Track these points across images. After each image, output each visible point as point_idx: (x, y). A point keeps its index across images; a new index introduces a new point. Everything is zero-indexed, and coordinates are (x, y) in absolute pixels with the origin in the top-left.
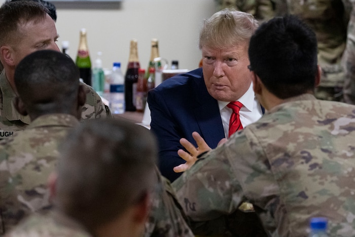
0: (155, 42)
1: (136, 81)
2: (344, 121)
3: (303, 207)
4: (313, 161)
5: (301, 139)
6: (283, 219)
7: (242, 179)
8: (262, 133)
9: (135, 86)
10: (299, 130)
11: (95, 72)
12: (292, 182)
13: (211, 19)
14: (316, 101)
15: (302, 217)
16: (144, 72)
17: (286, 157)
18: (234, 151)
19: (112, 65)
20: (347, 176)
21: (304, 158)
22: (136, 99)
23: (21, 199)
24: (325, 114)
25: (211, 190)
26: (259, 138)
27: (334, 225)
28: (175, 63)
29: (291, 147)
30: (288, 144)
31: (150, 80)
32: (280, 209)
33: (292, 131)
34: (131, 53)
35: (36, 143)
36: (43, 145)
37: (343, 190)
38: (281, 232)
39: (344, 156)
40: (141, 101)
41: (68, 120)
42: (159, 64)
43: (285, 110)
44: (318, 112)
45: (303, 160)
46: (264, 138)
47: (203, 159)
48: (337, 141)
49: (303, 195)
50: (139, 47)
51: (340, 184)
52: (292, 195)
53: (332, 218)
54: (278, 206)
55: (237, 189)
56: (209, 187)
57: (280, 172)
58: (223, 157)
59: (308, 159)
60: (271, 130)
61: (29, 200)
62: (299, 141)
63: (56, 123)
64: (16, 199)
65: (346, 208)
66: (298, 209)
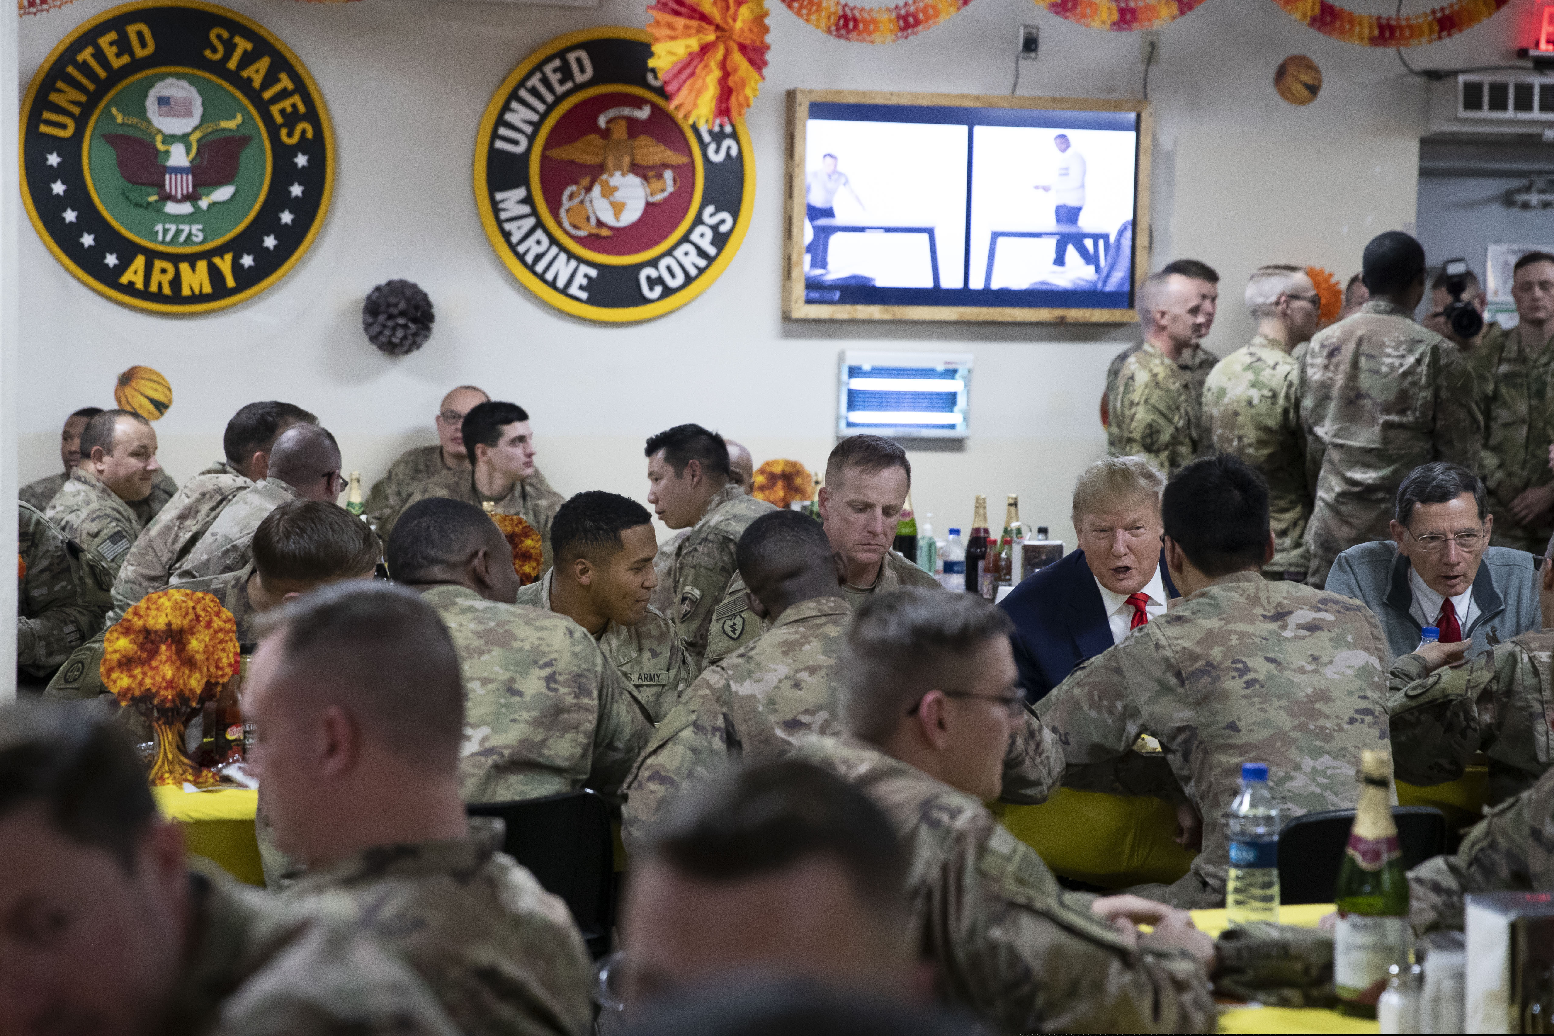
0: (1012, 498)
1: (983, 556)
2: (1304, 615)
3: (1233, 746)
4: (1250, 676)
5: (1234, 640)
6: (1203, 763)
7: (1142, 698)
8: (1174, 631)
9: (981, 564)
10: (1232, 627)
11: (922, 543)
12: (1217, 706)
13: (1095, 464)
14: (1263, 582)
15: (1231, 760)
16: (995, 542)
17: (1209, 668)
18: (1129, 655)
19: (947, 532)
20: (1304, 700)
21: (1236, 670)
22: (982, 584)
23: (779, 733)
24: (1274, 604)
25: (1094, 714)
26: (1168, 638)
27: (1281, 774)
28: (1043, 531)
29: (1217, 653)
30: (1212, 649)
31: (1004, 555)
32: (1198, 747)
33: (1220, 628)
34: (977, 514)
35: (789, 648)
36: (800, 650)
37: (1297, 722)
38: (1198, 782)
39: (1302, 670)
40: (991, 587)
41: (831, 604)
42: (1019, 531)
43: (1212, 597)
44: (1264, 602)
45: (1236, 674)
46: (1177, 638)
47: (1084, 667)
48: (1289, 648)
49: (1233, 727)
50: (988, 505)
51: (1293, 713)
52: (1216, 727)
53: (1277, 764)
54: (1196, 743)
55: (1132, 712)
56: (1090, 710)
57: (1199, 691)
58: (1113, 664)
59: (1244, 671)
60: (1187, 626)
61: (791, 735)
62: (1230, 643)
63: (815, 613)
64: (773, 734)
65: (1301, 750)
66: (1225, 748)
